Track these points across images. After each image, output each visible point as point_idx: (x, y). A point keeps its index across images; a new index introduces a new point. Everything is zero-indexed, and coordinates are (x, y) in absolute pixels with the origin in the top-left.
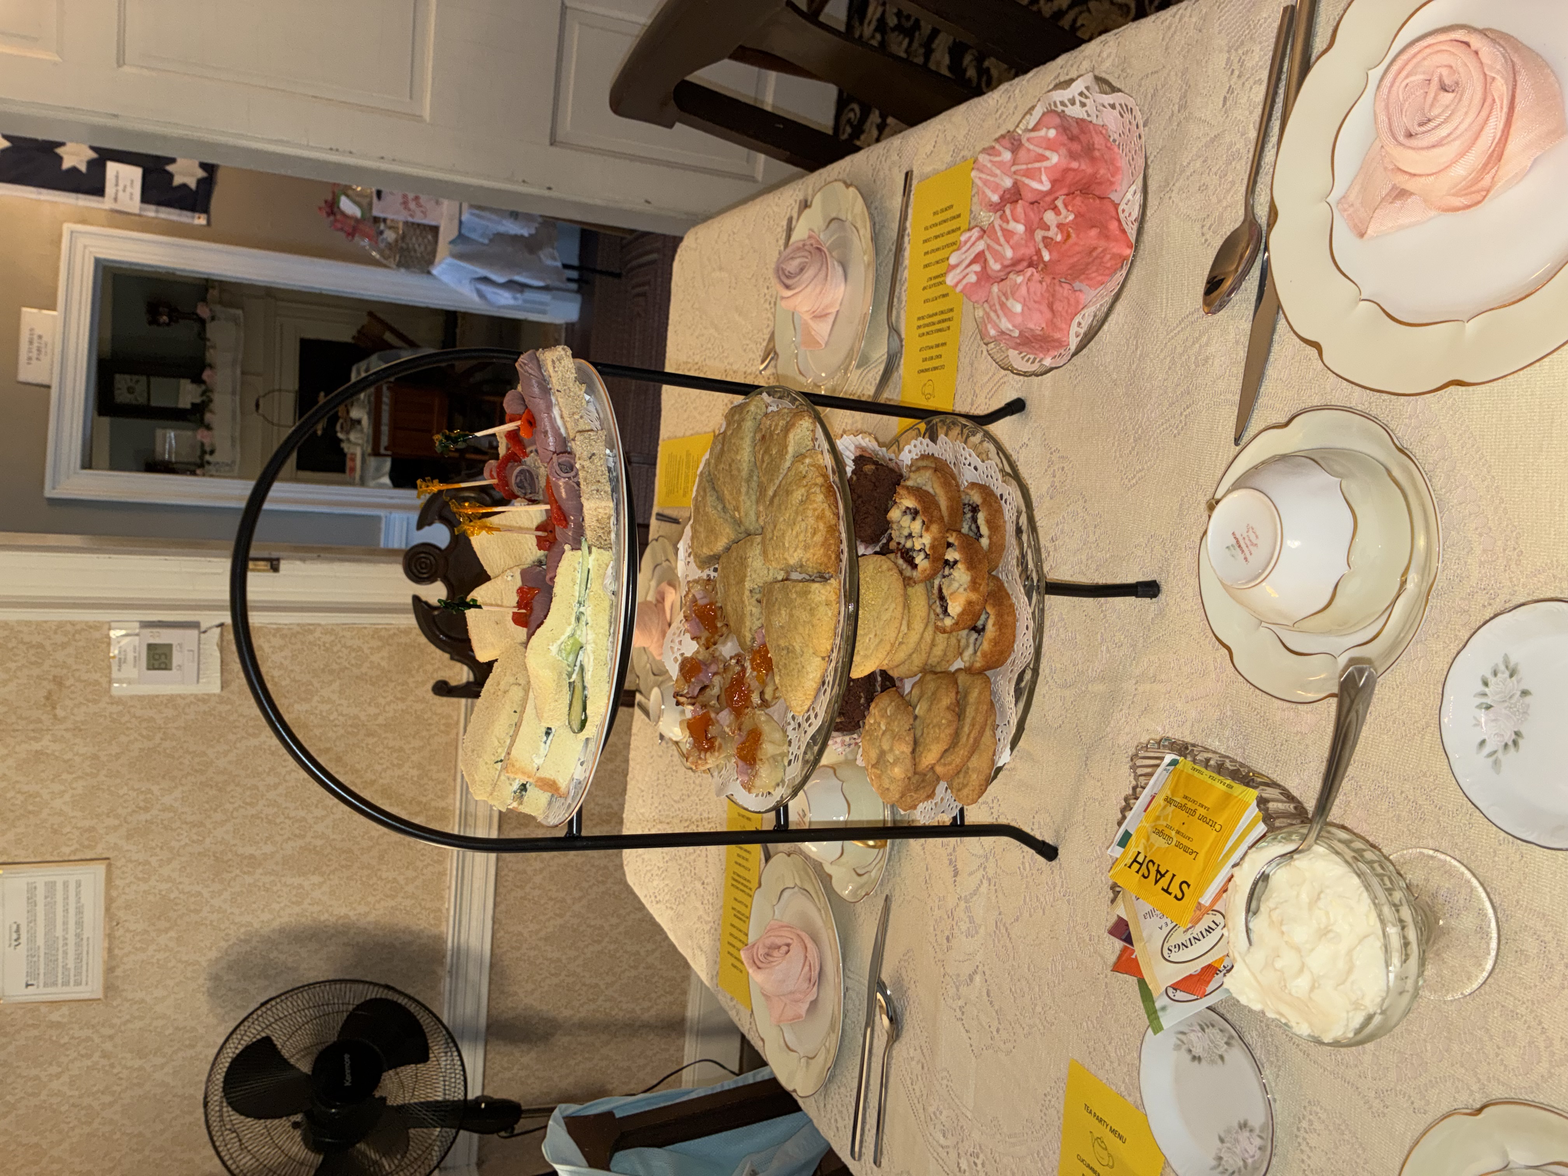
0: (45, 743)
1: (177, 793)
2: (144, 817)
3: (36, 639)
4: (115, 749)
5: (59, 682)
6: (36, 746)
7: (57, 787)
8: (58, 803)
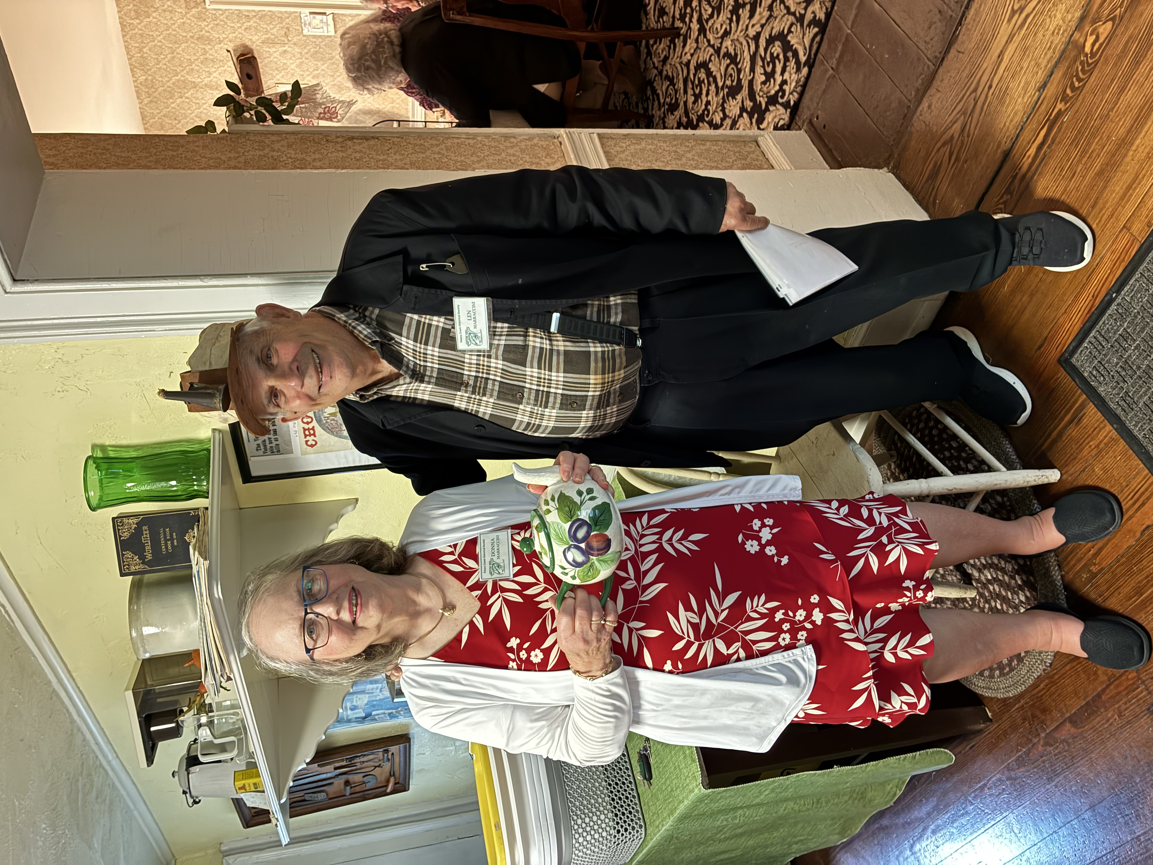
0: (286, 48)
1: (326, 65)
2: (316, 72)
3: (280, 15)
4: (306, 51)
5: (288, 28)
6: (284, 49)
7: (291, 61)
8: (292, 66)
